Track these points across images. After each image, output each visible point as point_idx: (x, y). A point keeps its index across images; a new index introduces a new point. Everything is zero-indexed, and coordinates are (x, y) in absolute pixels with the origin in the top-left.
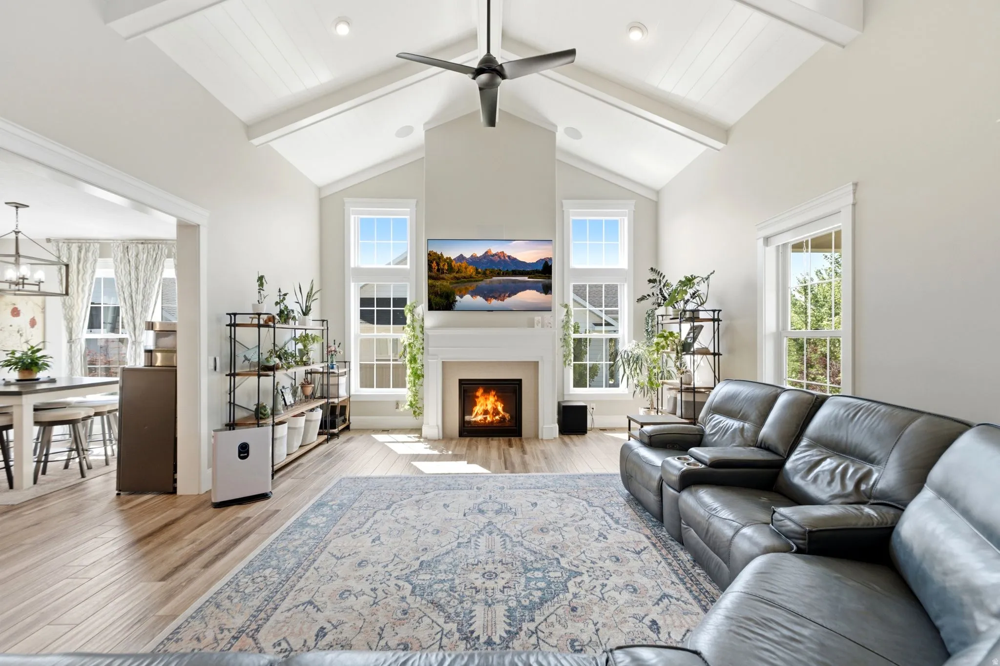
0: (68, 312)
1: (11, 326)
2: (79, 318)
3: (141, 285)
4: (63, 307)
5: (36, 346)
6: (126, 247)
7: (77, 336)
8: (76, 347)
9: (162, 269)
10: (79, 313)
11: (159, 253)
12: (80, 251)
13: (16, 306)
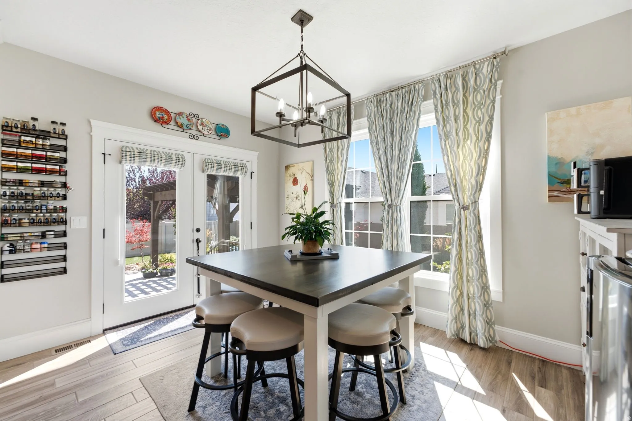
0: (330, 177)
1: (293, 193)
2: (339, 182)
3: (397, 139)
4: (327, 172)
5: (319, 208)
6: (378, 100)
7: (338, 199)
8: (337, 211)
9: (419, 114)
10: (339, 176)
11: (416, 94)
12: (339, 118)
13: (296, 176)
